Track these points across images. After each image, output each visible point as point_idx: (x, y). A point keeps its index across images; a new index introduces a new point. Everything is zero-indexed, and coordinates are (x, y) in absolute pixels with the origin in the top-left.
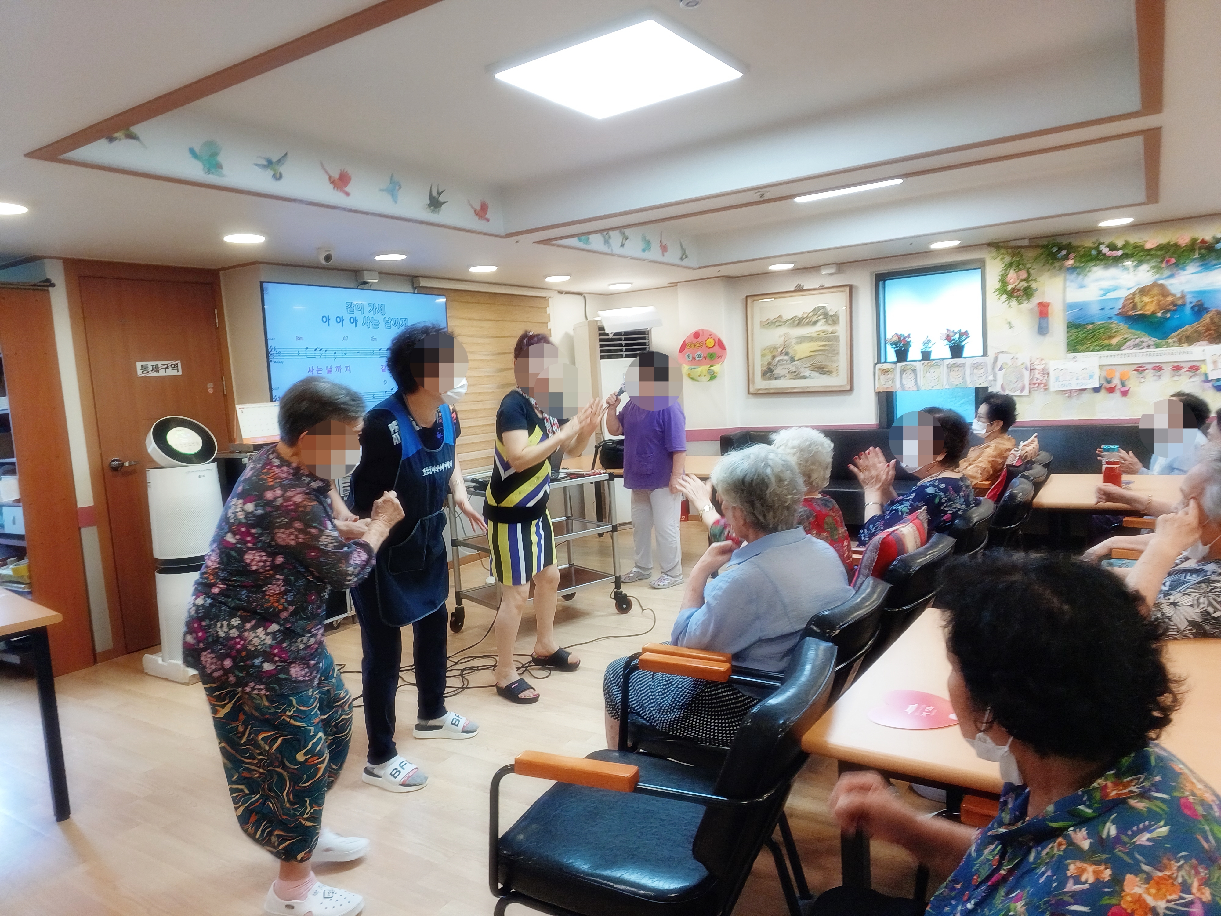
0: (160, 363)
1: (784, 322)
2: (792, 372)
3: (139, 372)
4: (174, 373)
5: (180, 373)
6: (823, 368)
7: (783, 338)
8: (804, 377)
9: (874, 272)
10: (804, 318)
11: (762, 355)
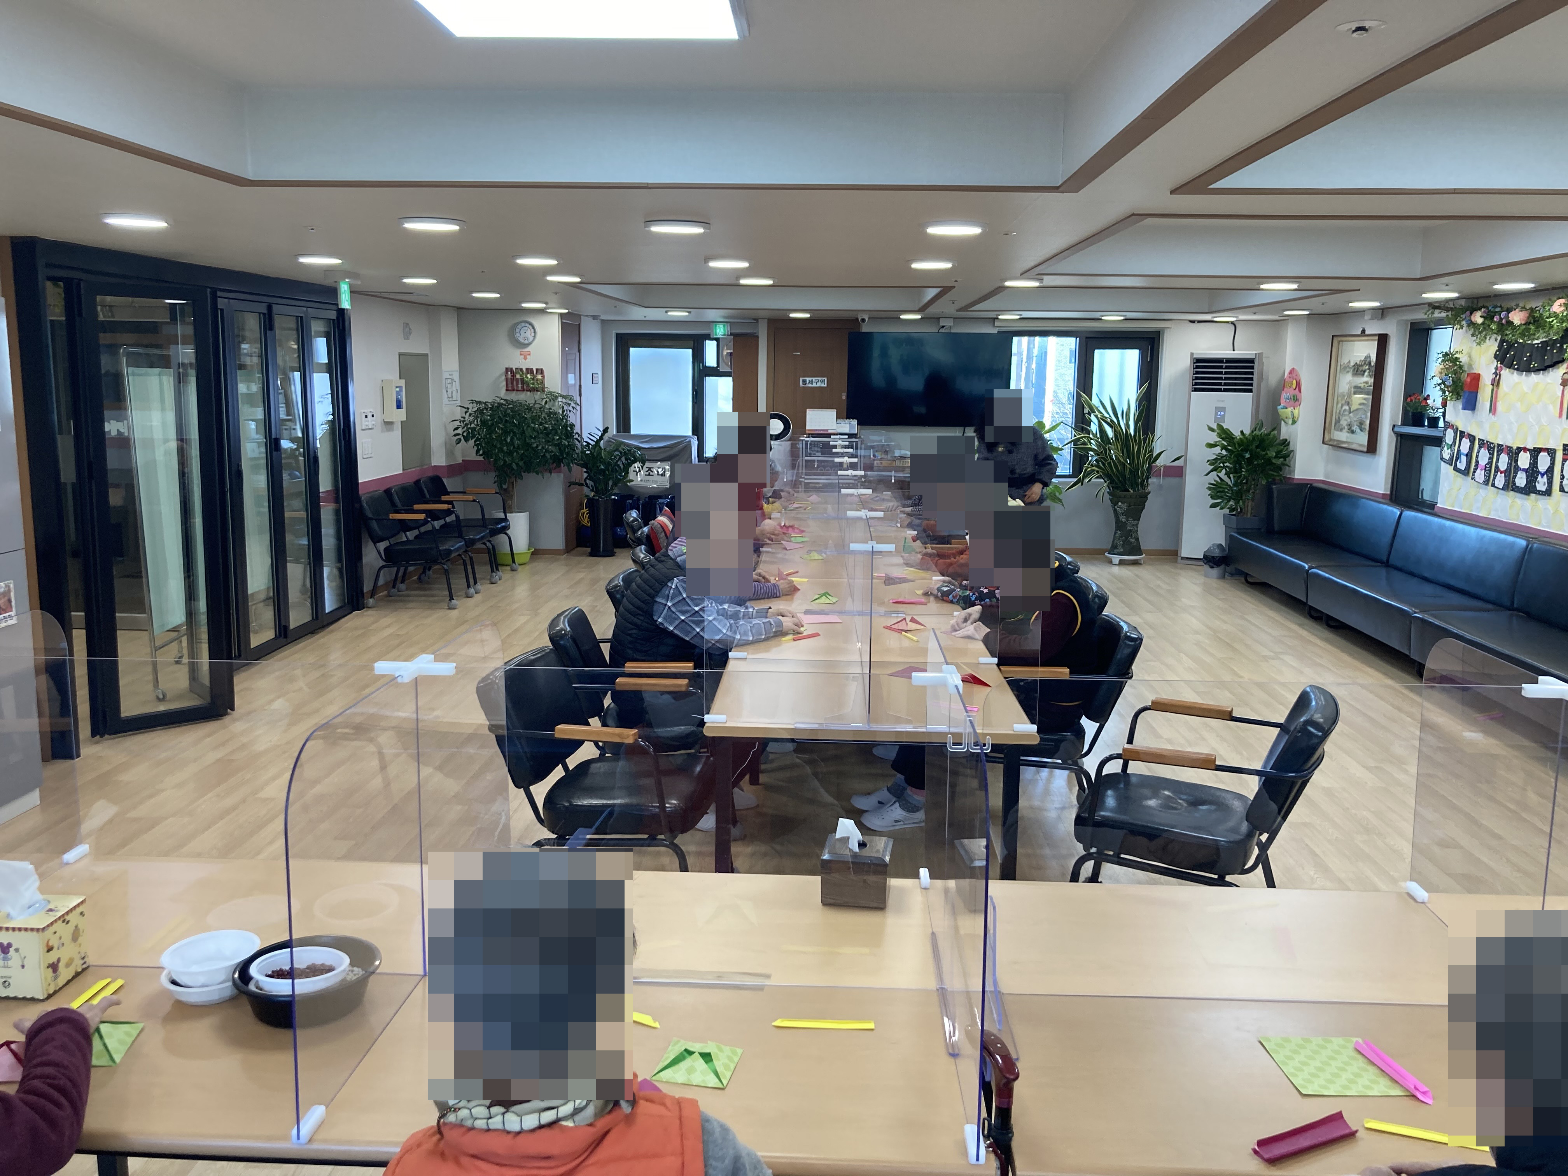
0: (814, 379)
1: (1350, 367)
2: (1348, 425)
3: (801, 383)
4: (823, 385)
5: (826, 385)
7: (1348, 385)
8: (1353, 432)
9: (1407, 321)
10: (1360, 366)
11: (1337, 402)
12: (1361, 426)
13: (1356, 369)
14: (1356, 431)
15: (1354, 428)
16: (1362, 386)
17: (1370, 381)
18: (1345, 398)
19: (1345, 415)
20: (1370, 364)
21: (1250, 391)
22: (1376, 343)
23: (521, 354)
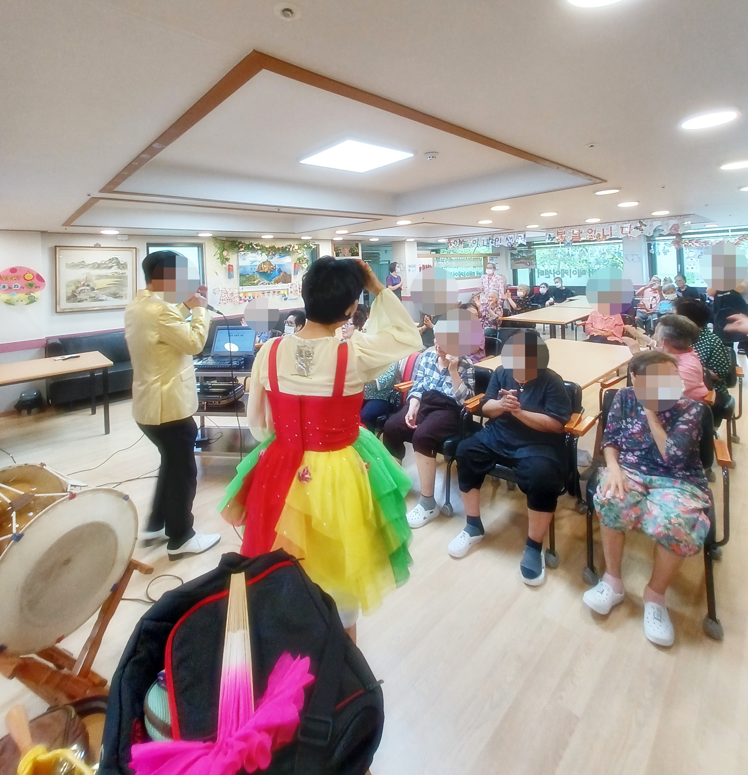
1: (85, 265)
2: (92, 297)
7: (85, 275)
8: (101, 300)
10: (102, 264)
11: (67, 286)
12: (115, 296)
13: (94, 266)
14: (107, 299)
15: (104, 297)
16: (111, 275)
17: (121, 271)
18: (82, 283)
19: (83, 293)
20: (118, 263)
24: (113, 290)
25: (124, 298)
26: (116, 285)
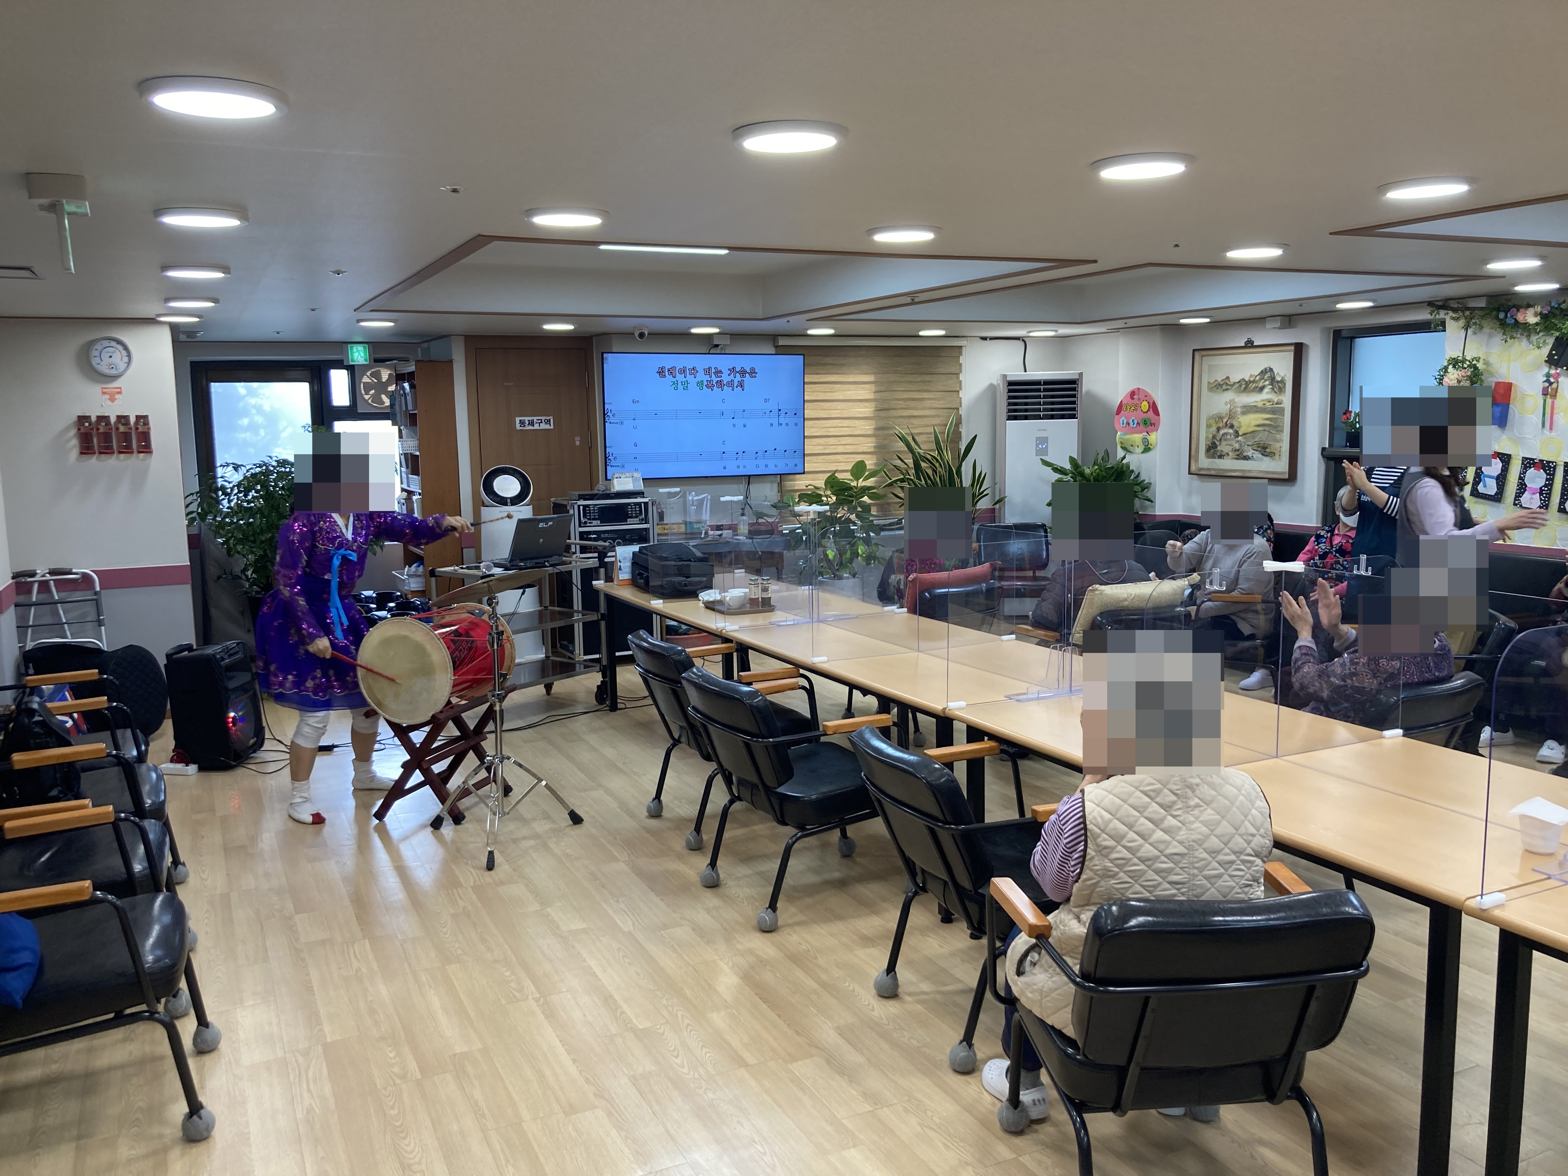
0: (535, 418)
1: (1230, 385)
2: (1235, 451)
3: (518, 426)
4: (547, 427)
5: (552, 427)
6: (1266, 448)
7: (1229, 405)
8: (1246, 458)
9: (1330, 328)
10: (1251, 382)
11: (1207, 426)
12: (1265, 450)
13: (1240, 386)
14: (1254, 456)
15: (1250, 454)
16: (1260, 405)
17: (1275, 398)
18: (1225, 420)
19: (1226, 440)
20: (1273, 379)
21: (1073, 417)
22: (1292, 354)
23: (104, 393)
24: (1262, 437)
25: (1277, 456)
26: (1267, 429)
